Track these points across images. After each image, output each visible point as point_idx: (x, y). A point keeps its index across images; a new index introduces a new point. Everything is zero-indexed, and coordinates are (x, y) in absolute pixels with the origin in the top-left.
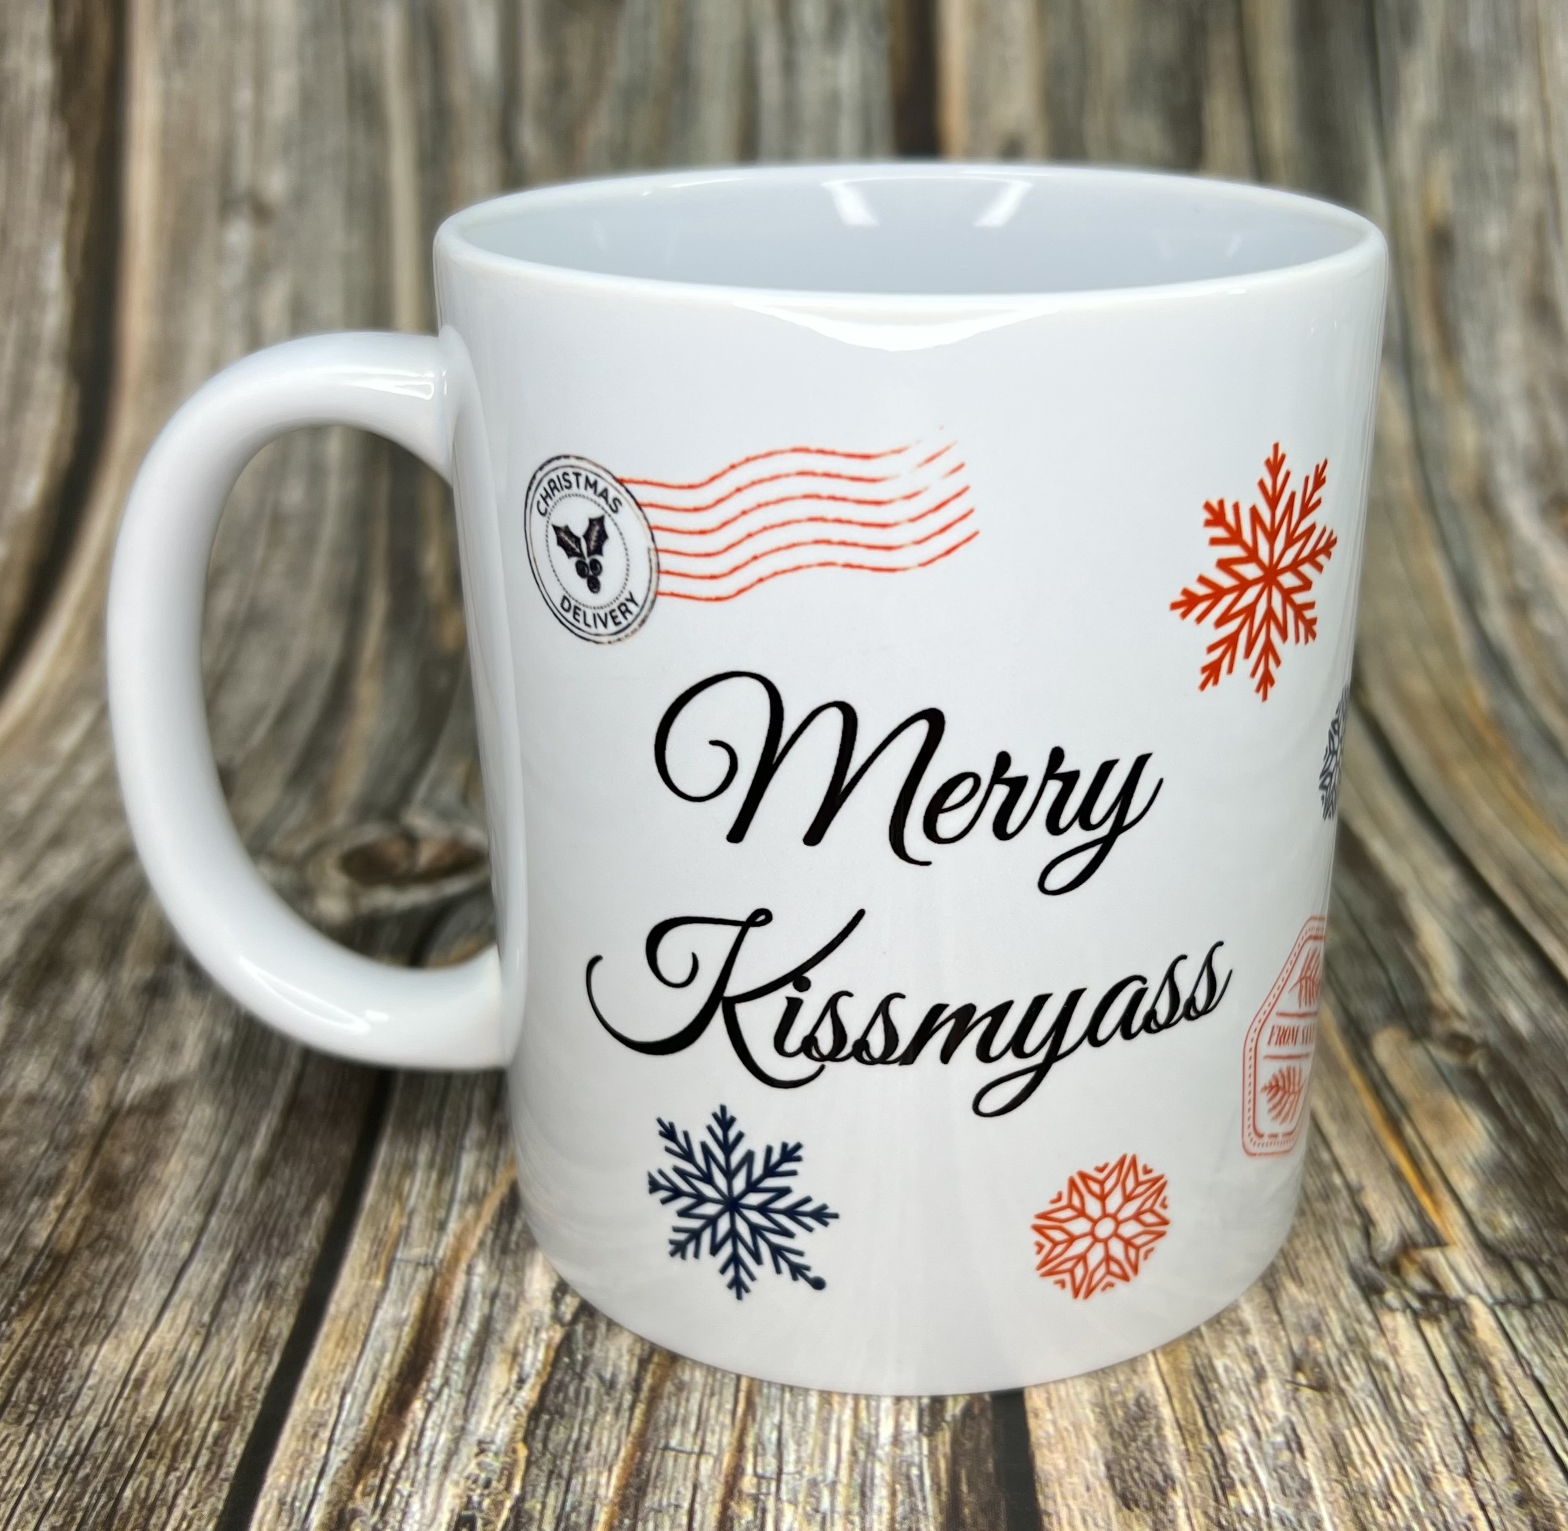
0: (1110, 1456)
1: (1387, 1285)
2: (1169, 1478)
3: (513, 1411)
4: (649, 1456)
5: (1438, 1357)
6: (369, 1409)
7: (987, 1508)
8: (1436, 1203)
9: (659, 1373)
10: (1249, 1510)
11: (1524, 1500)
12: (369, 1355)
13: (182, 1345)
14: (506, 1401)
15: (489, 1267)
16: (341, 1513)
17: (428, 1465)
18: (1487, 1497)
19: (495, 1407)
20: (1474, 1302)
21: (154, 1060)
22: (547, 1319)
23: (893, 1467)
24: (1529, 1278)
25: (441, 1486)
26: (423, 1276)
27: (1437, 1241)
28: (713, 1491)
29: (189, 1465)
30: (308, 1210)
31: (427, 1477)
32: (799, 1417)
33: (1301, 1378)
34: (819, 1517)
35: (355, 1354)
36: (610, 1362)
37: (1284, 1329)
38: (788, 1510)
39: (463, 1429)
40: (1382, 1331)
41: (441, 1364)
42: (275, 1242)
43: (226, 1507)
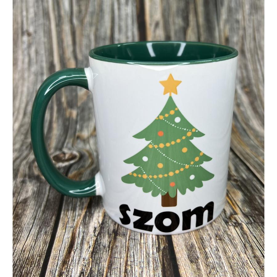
0: (188, 254)
1: (229, 221)
2: (198, 257)
3: (89, 252)
4: (112, 259)
5: (238, 233)
6: (64, 254)
7: (169, 265)
8: (235, 207)
9: (112, 244)
10: (211, 262)
11: (255, 257)
12: (63, 244)
13: (31, 243)
14: (87, 251)
15: (83, 227)
16: (61, 273)
17: (75, 263)
18: (249, 257)
19: (86, 252)
20: (243, 223)
21: (24, 194)
22: (93, 236)
23: (153, 258)
24: (251, 219)
25: (78, 267)
26: (72, 229)
27: (236, 214)
28: (123, 264)
29: (34, 266)
30: (51, 219)
31: (75, 265)
32: (137, 250)
33: (217, 238)
34: (141, 268)
35: (61, 244)
36: (104, 243)
37: (214, 230)
38: (136, 267)
39: (80, 256)
40: (229, 229)
41: (76, 245)
42: (46, 224)
43: (41, 273)
